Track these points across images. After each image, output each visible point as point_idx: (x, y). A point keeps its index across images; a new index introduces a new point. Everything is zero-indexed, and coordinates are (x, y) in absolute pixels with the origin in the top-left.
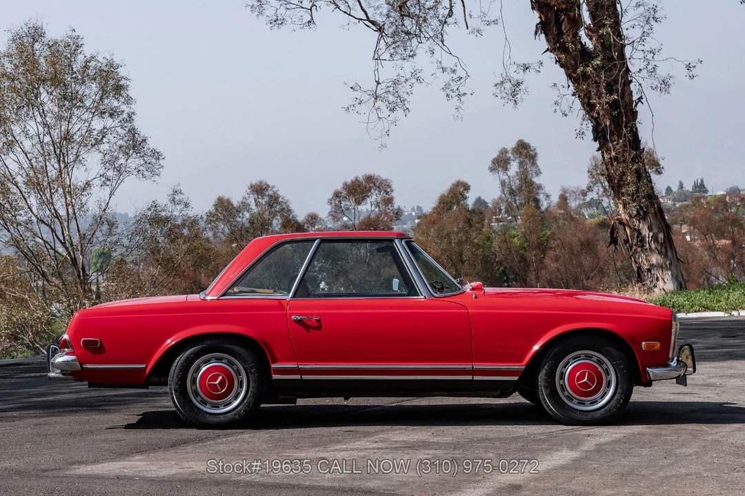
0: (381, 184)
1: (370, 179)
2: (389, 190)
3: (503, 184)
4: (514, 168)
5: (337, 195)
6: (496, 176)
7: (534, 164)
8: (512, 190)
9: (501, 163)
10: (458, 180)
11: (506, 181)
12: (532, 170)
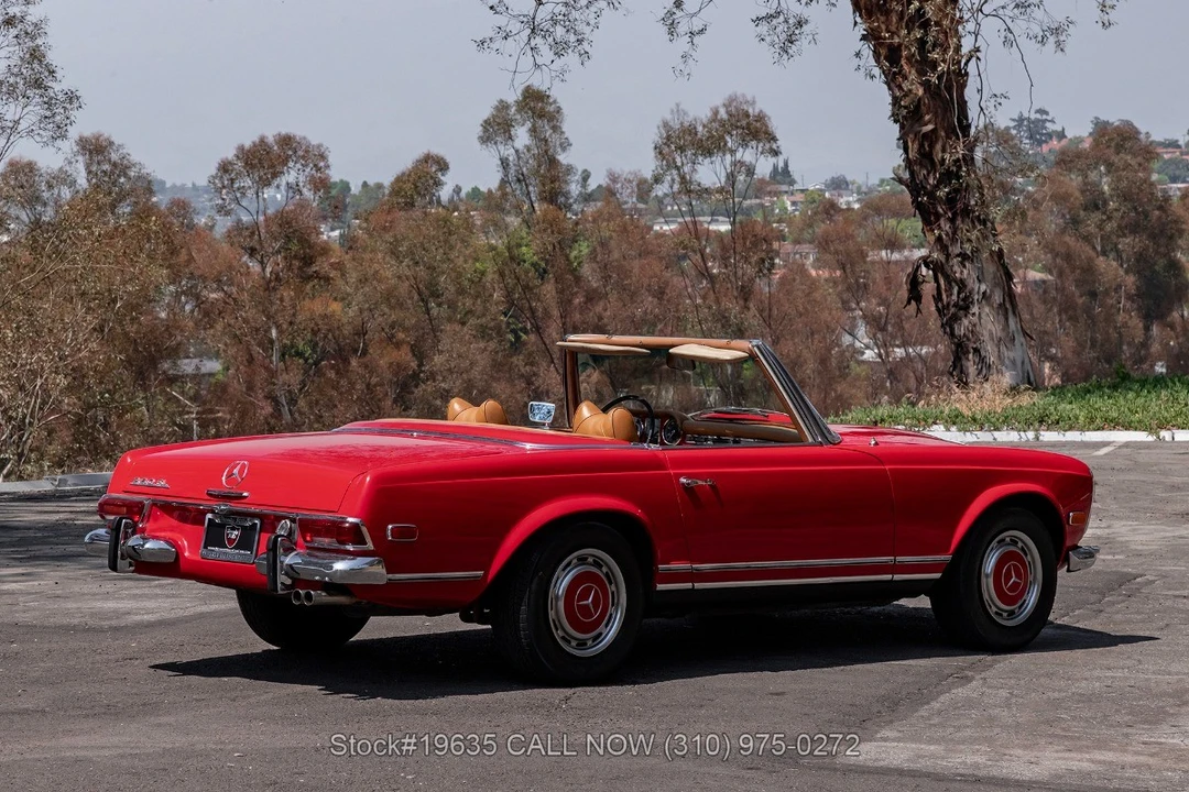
0: (307, 152)
1: (286, 141)
2: (322, 164)
3: (504, 163)
4: (522, 136)
5: (225, 167)
6: (492, 149)
7: (555, 129)
8: (523, 175)
9: (497, 127)
10: (426, 152)
11: (511, 158)
12: (554, 139)
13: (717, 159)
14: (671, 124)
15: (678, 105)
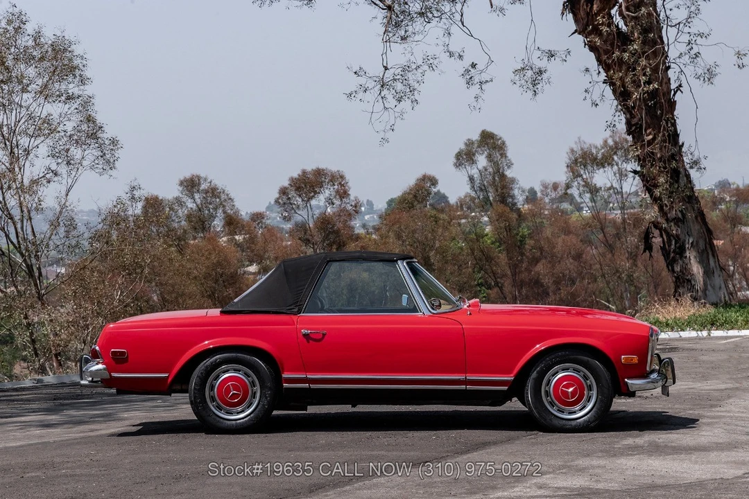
1: (319, 173)
2: (343, 182)
3: (471, 179)
5: (283, 191)
6: (464, 171)
7: (503, 155)
8: (484, 186)
9: (465, 157)
10: (424, 174)
11: (475, 176)
12: (504, 163)
13: (608, 169)
14: (575, 149)
15: (579, 138)
